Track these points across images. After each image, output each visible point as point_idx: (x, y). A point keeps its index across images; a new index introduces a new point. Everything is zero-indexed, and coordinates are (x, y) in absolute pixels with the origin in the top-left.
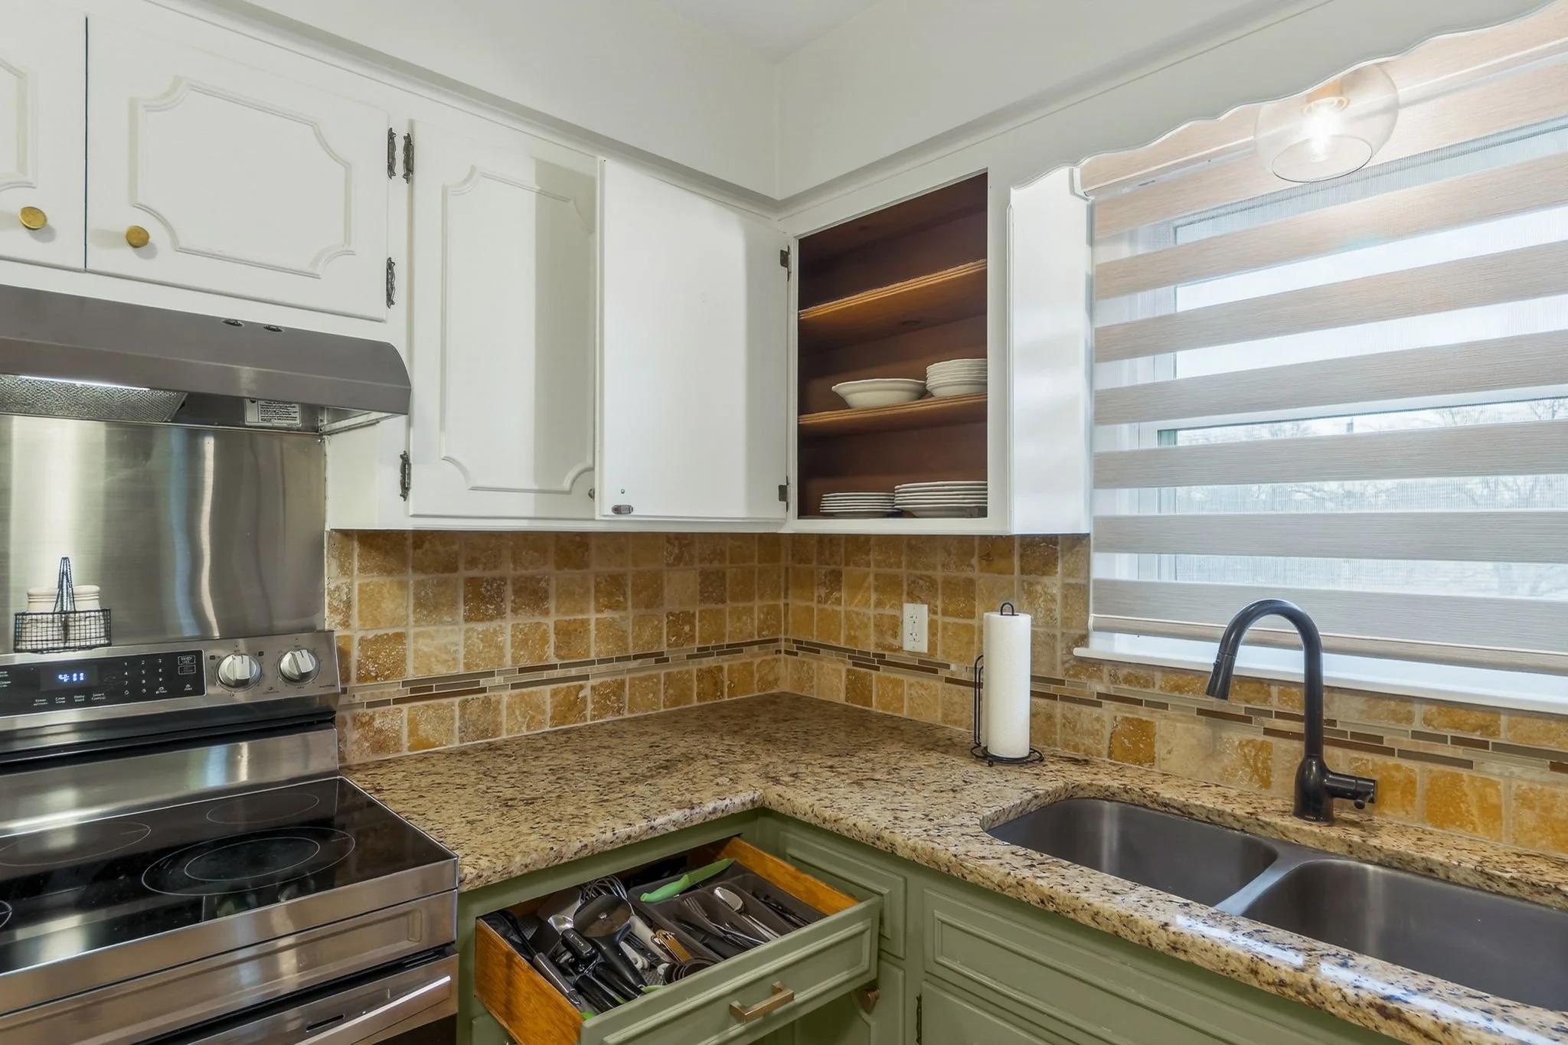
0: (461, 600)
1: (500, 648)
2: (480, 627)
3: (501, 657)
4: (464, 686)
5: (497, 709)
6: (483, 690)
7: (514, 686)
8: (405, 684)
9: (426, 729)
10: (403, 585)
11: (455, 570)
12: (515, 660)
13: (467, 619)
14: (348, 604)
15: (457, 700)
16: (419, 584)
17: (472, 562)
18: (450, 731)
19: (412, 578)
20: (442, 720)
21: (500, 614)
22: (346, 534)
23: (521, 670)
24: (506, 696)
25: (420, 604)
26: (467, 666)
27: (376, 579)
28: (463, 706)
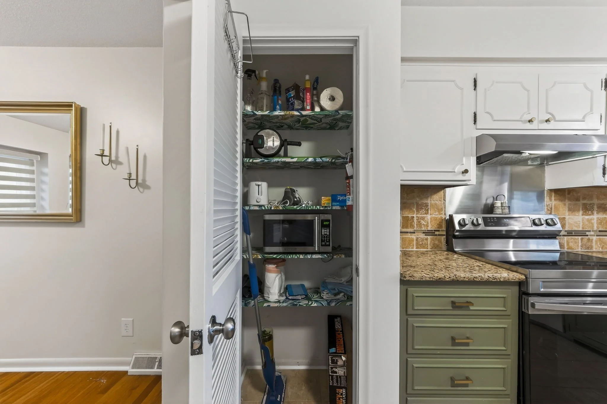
0: (581, 209)
1: (593, 224)
2: (587, 217)
3: (593, 227)
4: (582, 234)
5: (592, 242)
6: (587, 236)
7: (597, 236)
8: (565, 231)
9: (571, 244)
10: (565, 205)
11: (579, 201)
12: (598, 227)
13: (583, 215)
14: (551, 208)
15: (580, 237)
16: (570, 204)
17: (584, 199)
18: (578, 246)
19: (567, 202)
20: (576, 243)
21: (593, 214)
22: (551, 190)
23: (600, 231)
24: (595, 238)
25: (569, 210)
26: (583, 228)
27: (558, 203)
28: (582, 239)
